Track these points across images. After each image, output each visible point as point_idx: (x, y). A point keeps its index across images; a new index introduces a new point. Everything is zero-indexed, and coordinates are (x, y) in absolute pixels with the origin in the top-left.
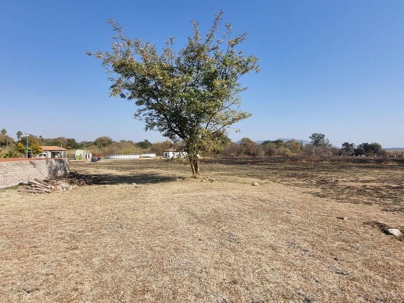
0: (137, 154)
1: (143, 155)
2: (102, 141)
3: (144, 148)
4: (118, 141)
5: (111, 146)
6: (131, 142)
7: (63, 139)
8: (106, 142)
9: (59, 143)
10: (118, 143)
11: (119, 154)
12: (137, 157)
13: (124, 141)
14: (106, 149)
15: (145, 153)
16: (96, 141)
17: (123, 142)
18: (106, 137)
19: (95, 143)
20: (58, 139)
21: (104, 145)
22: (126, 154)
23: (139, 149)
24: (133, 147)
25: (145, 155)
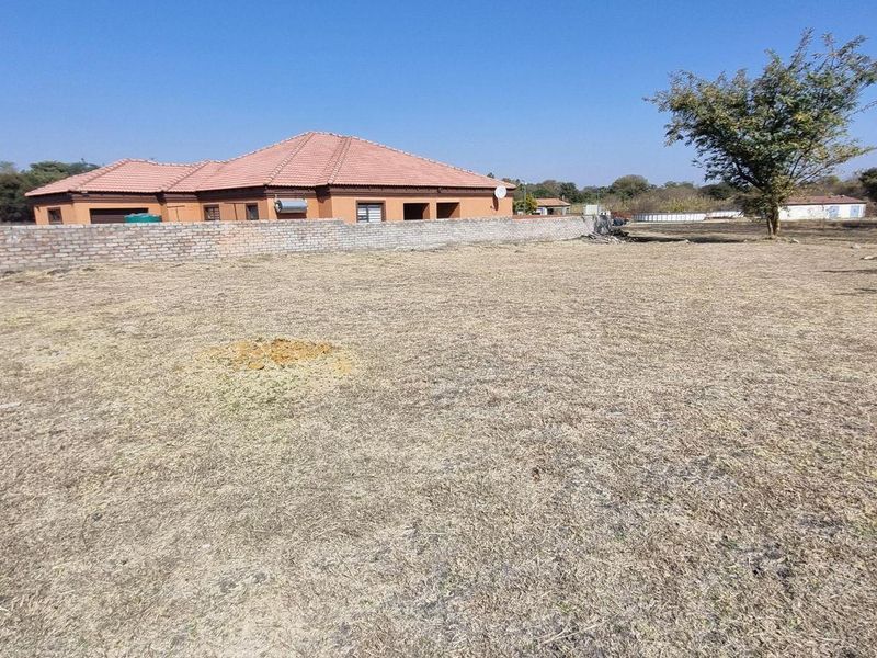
0: (700, 212)
1: (714, 214)
2: (626, 185)
3: (718, 199)
4: (660, 184)
5: (644, 195)
6: (688, 186)
7: (552, 183)
8: (633, 187)
9: (546, 191)
10: (660, 190)
11: (661, 212)
12: (699, 217)
13: (674, 185)
14: (636, 202)
15: (719, 209)
16: (614, 186)
17: (671, 185)
18: (634, 177)
19: (611, 191)
20: (545, 183)
21: (630, 194)
22: (675, 211)
23: (705, 202)
24: (693, 198)
25: (718, 214)
